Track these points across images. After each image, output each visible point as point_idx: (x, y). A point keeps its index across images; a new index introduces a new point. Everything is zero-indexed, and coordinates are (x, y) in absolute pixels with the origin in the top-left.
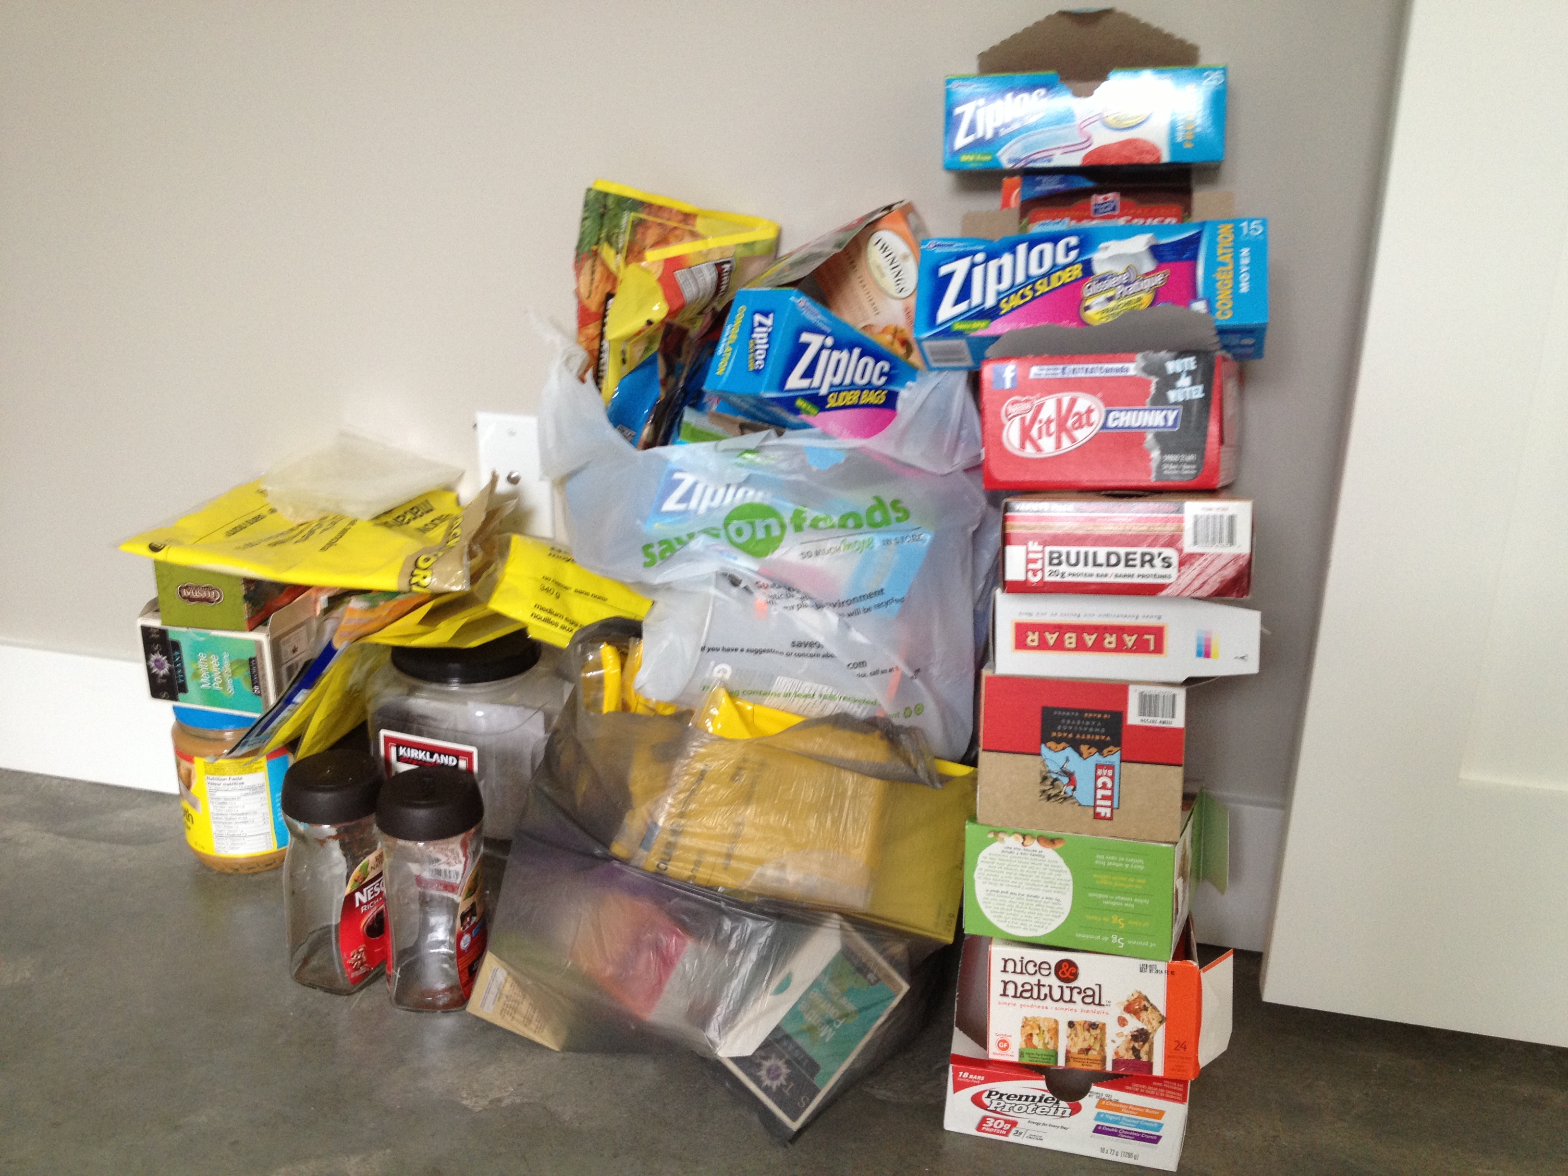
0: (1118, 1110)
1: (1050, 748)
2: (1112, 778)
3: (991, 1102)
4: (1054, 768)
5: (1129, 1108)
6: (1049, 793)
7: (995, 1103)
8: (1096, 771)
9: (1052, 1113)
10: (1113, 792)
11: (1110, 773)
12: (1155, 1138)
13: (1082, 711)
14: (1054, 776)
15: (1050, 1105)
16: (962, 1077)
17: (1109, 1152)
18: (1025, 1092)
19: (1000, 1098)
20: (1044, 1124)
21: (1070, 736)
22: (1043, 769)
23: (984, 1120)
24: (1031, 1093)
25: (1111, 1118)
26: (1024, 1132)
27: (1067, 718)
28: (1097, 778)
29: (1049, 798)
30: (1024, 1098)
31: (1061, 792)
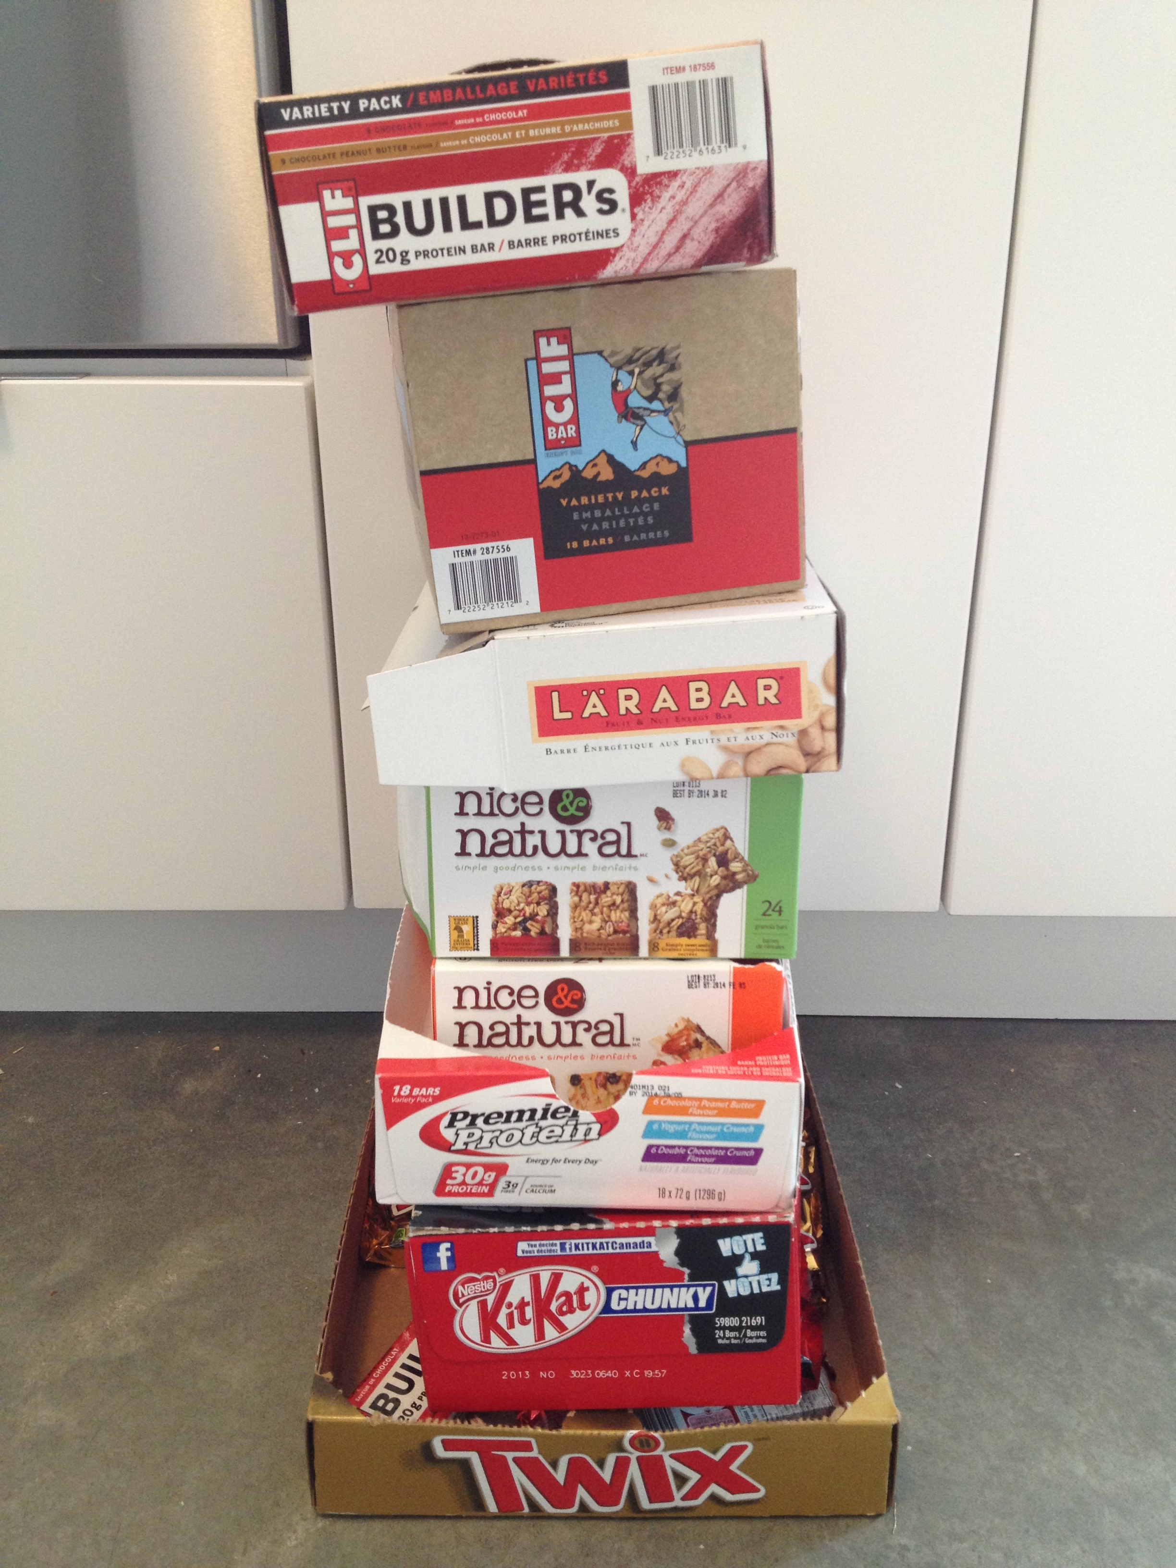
0: (684, 1111)
1: (670, 460)
2: (546, 423)
3: (457, 1135)
4: (658, 422)
5: (701, 1104)
6: (663, 365)
7: (463, 1135)
8: (578, 431)
9: (566, 1136)
10: (541, 391)
11: (552, 433)
12: (752, 1153)
13: (619, 546)
14: (656, 405)
15: (562, 1122)
16: (399, 1096)
17: (673, 1194)
18: (514, 1105)
19: (473, 1123)
20: (555, 1161)
21: (634, 494)
22: (679, 415)
23: (447, 1172)
24: (526, 1104)
25: (671, 1129)
26: (520, 1181)
27: (647, 528)
28: (575, 419)
29: (661, 356)
30: (515, 1116)
31: (640, 373)
